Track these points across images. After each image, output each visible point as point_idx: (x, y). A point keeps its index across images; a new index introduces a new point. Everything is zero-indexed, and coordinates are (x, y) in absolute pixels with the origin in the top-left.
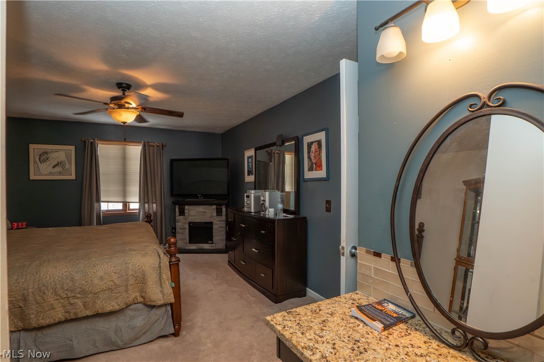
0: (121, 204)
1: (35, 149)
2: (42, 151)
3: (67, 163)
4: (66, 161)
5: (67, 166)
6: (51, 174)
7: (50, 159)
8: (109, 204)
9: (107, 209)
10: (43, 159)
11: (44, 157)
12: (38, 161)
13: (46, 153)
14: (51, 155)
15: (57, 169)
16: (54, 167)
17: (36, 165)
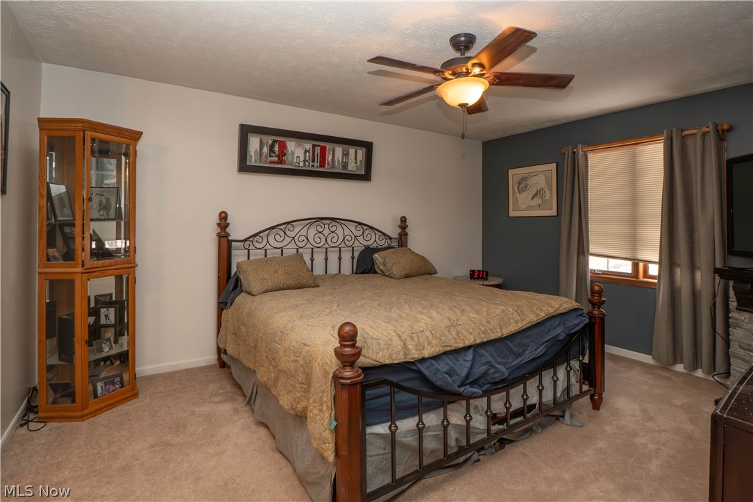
0: (630, 263)
1: (514, 174)
2: (521, 176)
3: (547, 191)
4: (546, 188)
5: (548, 195)
6: (529, 208)
7: (528, 187)
8: (610, 260)
9: (606, 269)
10: (522, 188)
11: (523, 184)
12: (517, 191)
13: (524, 179)
14: (531, 182)
15: (537, 201)
16: (533, 198)
17: (515, 197)
